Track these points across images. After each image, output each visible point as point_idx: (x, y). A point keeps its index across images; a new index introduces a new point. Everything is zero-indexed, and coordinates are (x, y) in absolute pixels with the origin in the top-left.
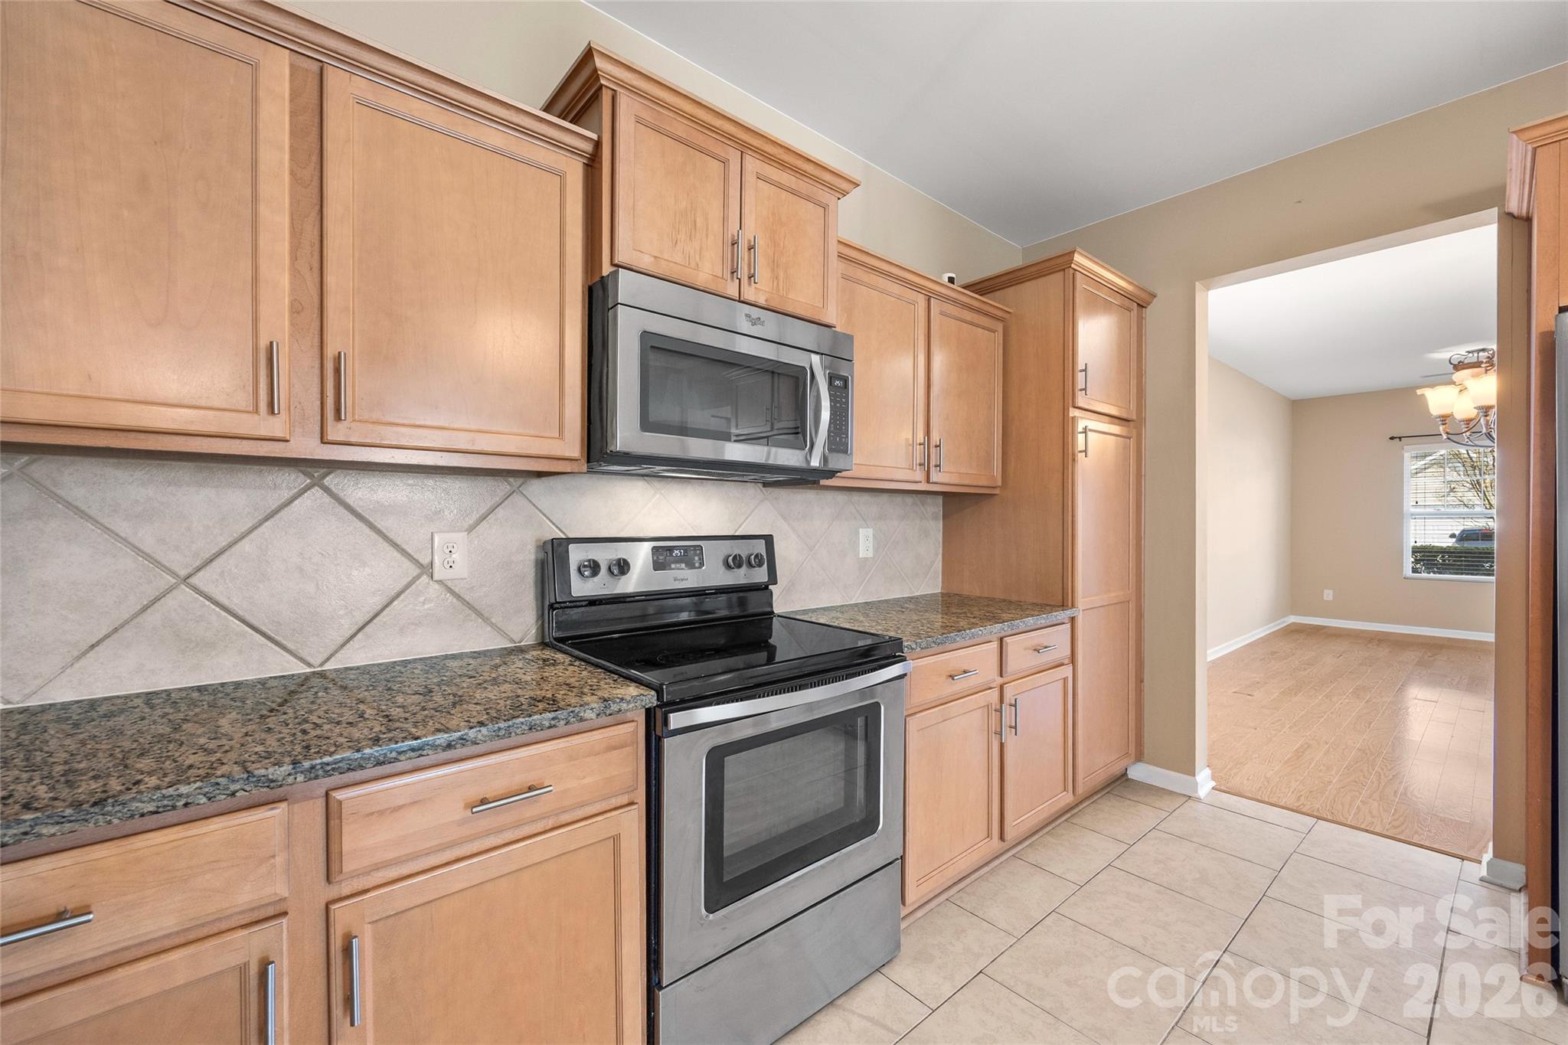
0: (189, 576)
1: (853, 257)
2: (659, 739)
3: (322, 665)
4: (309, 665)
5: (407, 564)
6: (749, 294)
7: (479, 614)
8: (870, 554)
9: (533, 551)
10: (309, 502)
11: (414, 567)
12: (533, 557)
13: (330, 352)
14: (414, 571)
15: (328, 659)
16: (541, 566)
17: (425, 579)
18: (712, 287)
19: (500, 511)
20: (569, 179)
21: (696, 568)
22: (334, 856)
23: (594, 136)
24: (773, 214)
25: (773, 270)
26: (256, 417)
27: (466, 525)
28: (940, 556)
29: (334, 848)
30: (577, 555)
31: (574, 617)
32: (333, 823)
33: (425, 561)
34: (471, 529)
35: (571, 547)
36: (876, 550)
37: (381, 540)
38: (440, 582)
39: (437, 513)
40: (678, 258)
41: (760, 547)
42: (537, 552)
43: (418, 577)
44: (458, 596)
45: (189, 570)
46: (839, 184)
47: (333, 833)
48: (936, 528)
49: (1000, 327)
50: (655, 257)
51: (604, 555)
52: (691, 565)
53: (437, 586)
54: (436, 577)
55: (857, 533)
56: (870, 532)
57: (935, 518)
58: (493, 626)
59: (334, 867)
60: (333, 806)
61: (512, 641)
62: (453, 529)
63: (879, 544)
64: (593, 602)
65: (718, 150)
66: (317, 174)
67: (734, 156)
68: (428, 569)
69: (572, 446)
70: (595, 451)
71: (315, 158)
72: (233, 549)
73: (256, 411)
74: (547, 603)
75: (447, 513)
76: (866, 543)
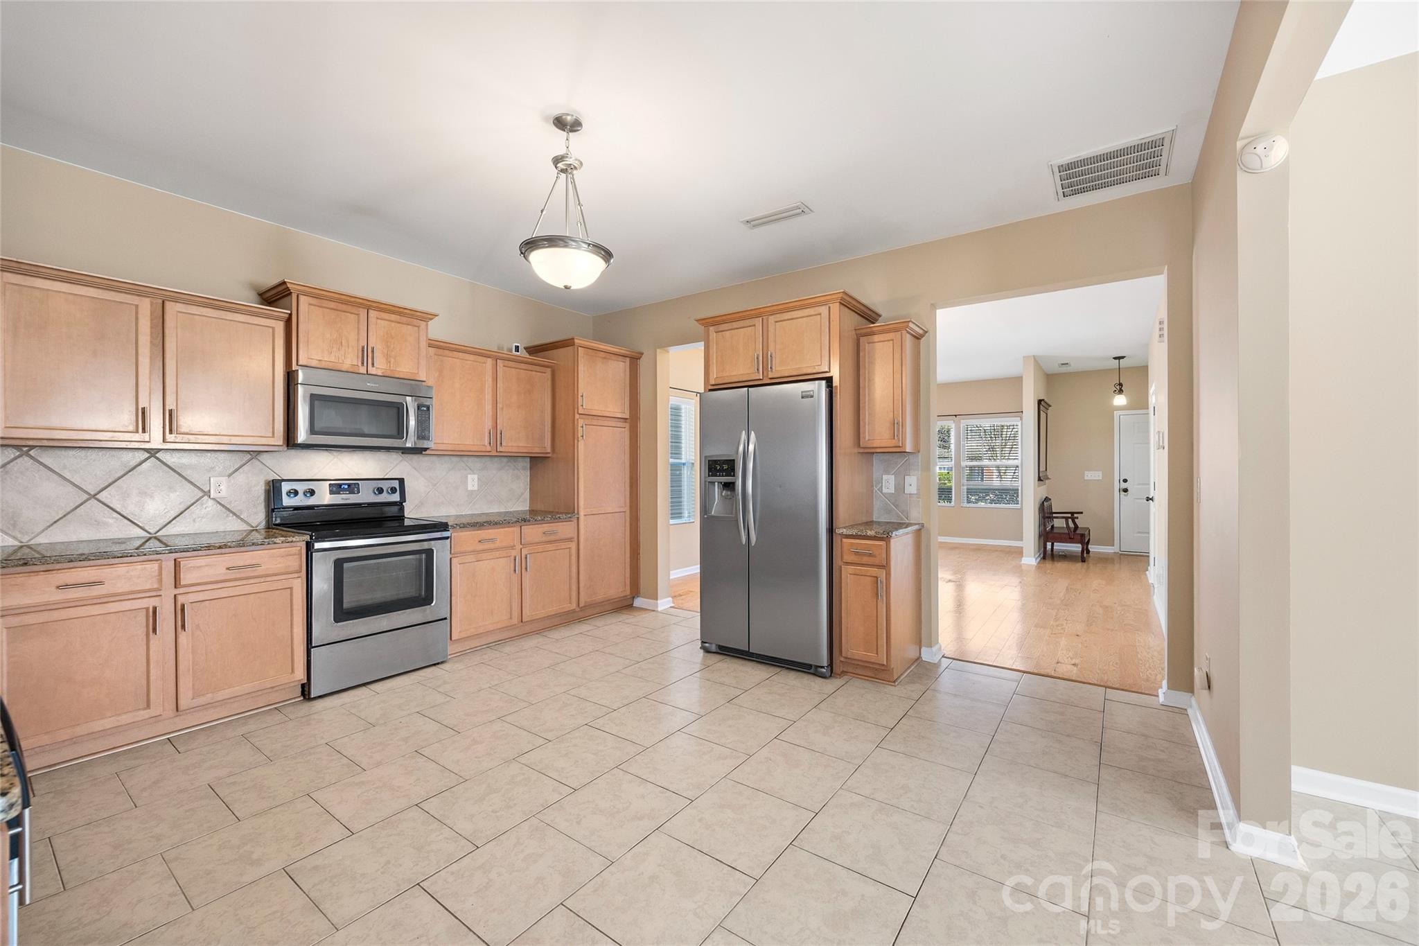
0: (96, 495)
1: (439, 346)
2: (312, 554)
3: (155, 533)
4: (150, 533)
5: (196, 490)
6: (372, 370)
7: (234, 514)
8: (476, 488)
9: (263, 485)
10: (149, 464)
11: (199, 492)
12: (263, 488)
13: (167, 408)
14: (201, 494)
15: (158, 531)
16: (268, 492)
17: (206, 497)
18: (351, 370)
19: (245, 468)
20: (277, 330)
21: (355, 493)
22: (178, 579)
23: (289, 312)
24: (387, 334)
25: (387, 359)
26: (137, 434)
27: (227, 474)
28: (528, 490)
29: (178, 576)
30: (286, 487)
31: (285, 515)
32: (177, 568)
33: (206, 490)
34: (230, 475)
35: (283, 483)
36: (480, 486)
37: (184, 480)
38: (213, 499)
39: (212, 468)
40: (333, 359)
41: (396, 484)
42: (265, 486)
43: (202, 497)
44: (223, 506)
45: (95, 492)
46: (426, 317)
47: (177, 572)
48: (525, 476)
49: (549, 370)
50: (320, 360)
51: (301, 487)
52: (352, 492)
53: (212, 501)
54: (212, 497)
55: (467, 477)
56: (476, 477)
57: (524, 468)
58: (241, 519)
59: (178, 583)
60: (177, 563)
61: (252, 527)
62: (220, 475)
63: (482, 483)
64: (296, 508)
65: (354, 310)
66: (161, 341)
67: (363, 313)
68: (208, 494)
69: (279, 439)
70: (291, 443)
71: (161, 335)
72: (115, 484)
73: (137, 432)
74: (270, 509)
75: (217, 468)
76: (473, 482)
